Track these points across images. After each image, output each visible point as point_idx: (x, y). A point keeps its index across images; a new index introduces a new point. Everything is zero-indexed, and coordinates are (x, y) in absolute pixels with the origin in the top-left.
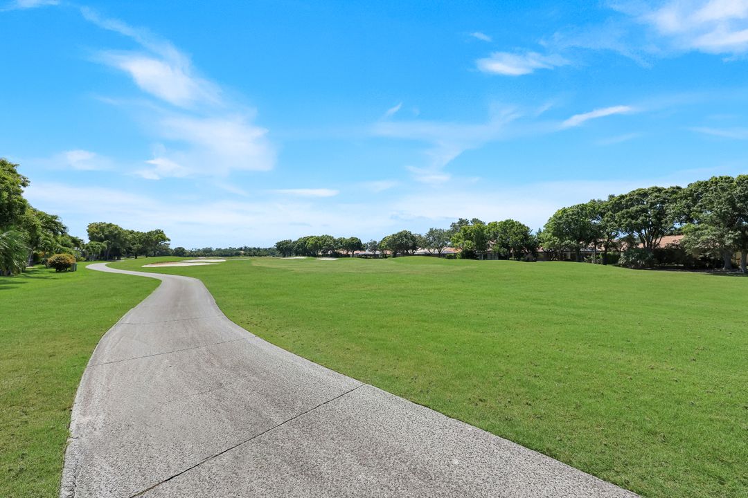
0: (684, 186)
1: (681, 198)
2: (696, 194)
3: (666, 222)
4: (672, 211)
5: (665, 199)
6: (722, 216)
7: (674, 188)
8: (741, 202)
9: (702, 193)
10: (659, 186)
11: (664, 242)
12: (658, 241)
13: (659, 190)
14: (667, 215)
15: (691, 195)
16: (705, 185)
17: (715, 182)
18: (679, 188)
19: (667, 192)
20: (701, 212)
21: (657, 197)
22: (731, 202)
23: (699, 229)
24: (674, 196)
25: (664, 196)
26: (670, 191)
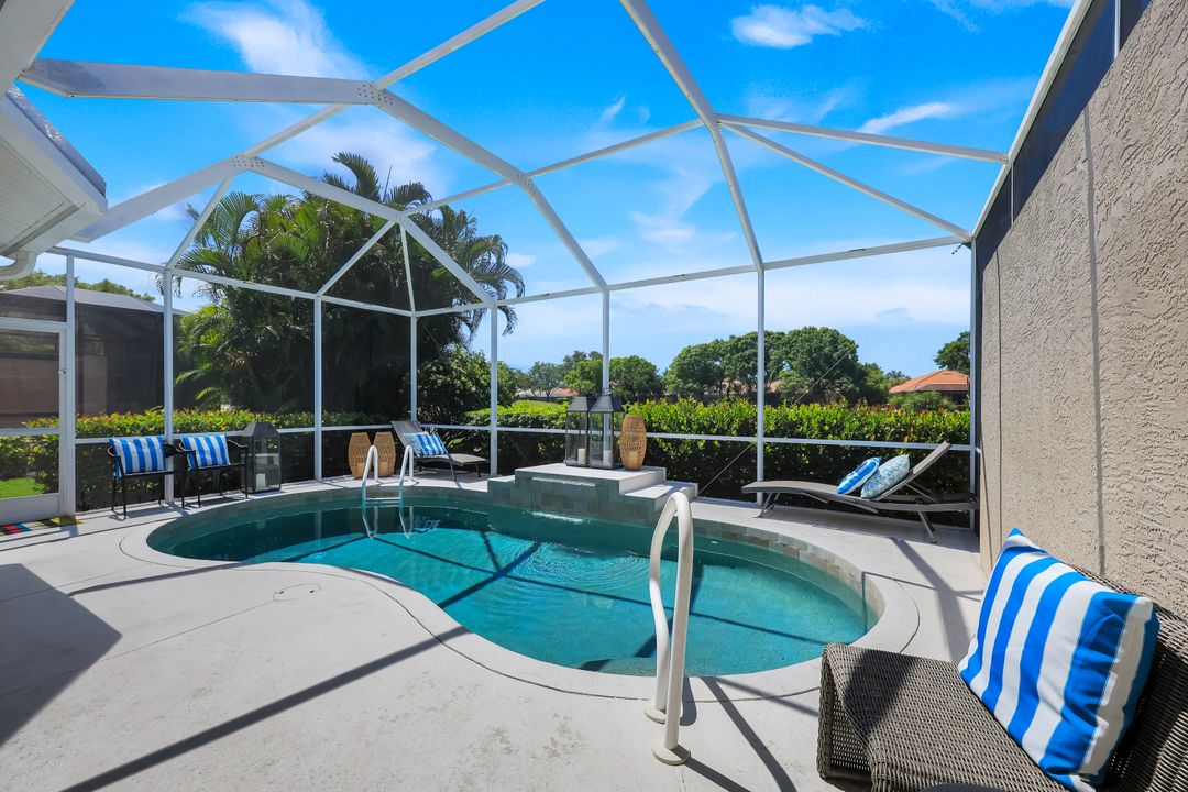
0: (786, 332)
1: (783, 345)
2: (791, 342)
4: (775, 357)
6: (803, 364)
8: (816, 352)
9: (796, 341)
14: (771, 361)
15: (789, 343)
19: (774, 338)
20: (793, 360)
22: (809, 352)
23: (790, 376)
24: (778, 342)
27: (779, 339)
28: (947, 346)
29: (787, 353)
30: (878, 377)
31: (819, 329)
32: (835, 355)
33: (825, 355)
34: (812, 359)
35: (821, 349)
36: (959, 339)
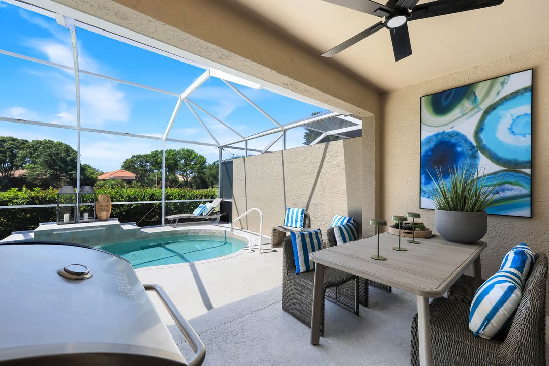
0: (30, 141)
1: (27, 148)
2: (35, 147)
3: (17, 161)
4: (21, 155)
5: (17, 146)
6: (46, 162)
7: (23, 141)
8: (56, 156)
9: (38, 147)
10: (15, 137)
11: (18, 173)
12: (13, 172)
13: (14, 140)
14: (17, 157)
15: (33, 147)
16: (41, 143)
17: (46, 142)
18: (27, 141)
19: (19, 142)
20: (37, 158)
21: (11, 144)
22: (50, 155)
23: (34, 168)
24: (23, 146)
25: (17, 145)
26: (21, 142)
27: (23, 143)
28: (127, 160)
29: (31, 154)
30: (92, 171)
31: (56, 142)
32: (68, 158)
33: (62, 158)
34: (52, 159)
35: (59, 154)
36: (132, 158)
